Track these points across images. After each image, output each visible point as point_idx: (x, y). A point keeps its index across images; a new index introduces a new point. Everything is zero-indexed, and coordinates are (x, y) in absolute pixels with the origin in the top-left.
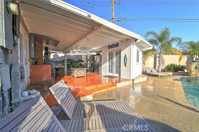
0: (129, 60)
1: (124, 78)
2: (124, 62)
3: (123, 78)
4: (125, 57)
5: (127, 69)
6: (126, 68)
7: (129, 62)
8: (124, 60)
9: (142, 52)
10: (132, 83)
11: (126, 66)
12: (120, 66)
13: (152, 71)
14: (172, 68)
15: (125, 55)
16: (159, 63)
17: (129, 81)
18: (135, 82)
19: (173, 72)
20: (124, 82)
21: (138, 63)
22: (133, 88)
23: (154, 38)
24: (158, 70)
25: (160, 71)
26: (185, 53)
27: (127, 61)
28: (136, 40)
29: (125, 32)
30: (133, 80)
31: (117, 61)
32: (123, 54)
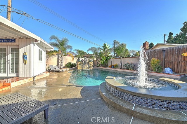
0: (29, 58)
1: (24, 76)
2: (23, 60)
3: (22, 77)
4: (24, 55)
5: (27, 67)
6: (25, 67)
7: (29, 61)
8: (23, 58)
9: (45, 52)
10: (33, 80)
11: (25, 64)
12: (17, 65)
13: (55, 69)
14: (69, 65)
15: (24, 52)
16: (61, 62)
17: (30, 78)
18: (36, 78)
19: (69, 68)
20: (22, 80)
21: (40, 61)
22: (34, 84)
23: (57, 43)
24: (60, 67)
25: (62, 68)
26: (76, 56)
27: (26, 59)
28: (36, 41)
29: (21, 30)
30: (34, 77)
31: (13, 59)
32: (21, 51)
